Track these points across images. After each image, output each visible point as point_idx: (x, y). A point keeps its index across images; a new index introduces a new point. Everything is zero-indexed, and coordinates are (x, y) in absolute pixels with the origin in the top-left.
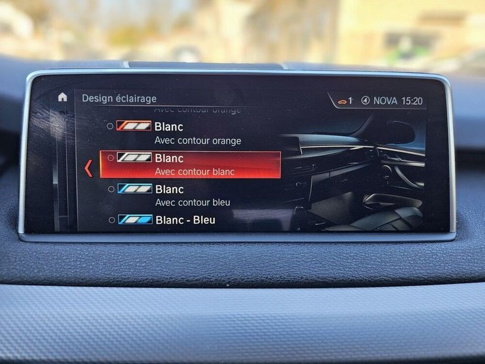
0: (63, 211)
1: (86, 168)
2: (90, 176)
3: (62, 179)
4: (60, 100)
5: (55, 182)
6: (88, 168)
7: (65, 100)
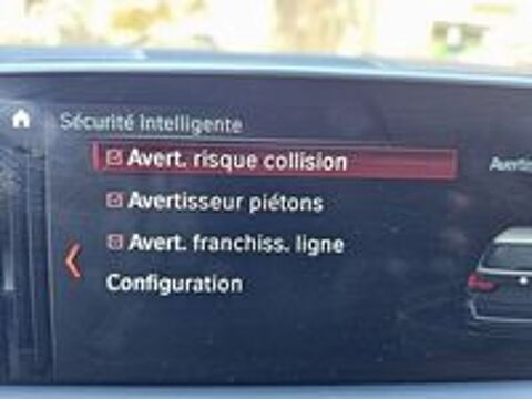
0: (26, 341)
1: (69, 261)
2: (77, 275)
3: (22, 282)
4: (16, 124)
5: (9, 286)
6: (74, 261)
7: (27, 124)
